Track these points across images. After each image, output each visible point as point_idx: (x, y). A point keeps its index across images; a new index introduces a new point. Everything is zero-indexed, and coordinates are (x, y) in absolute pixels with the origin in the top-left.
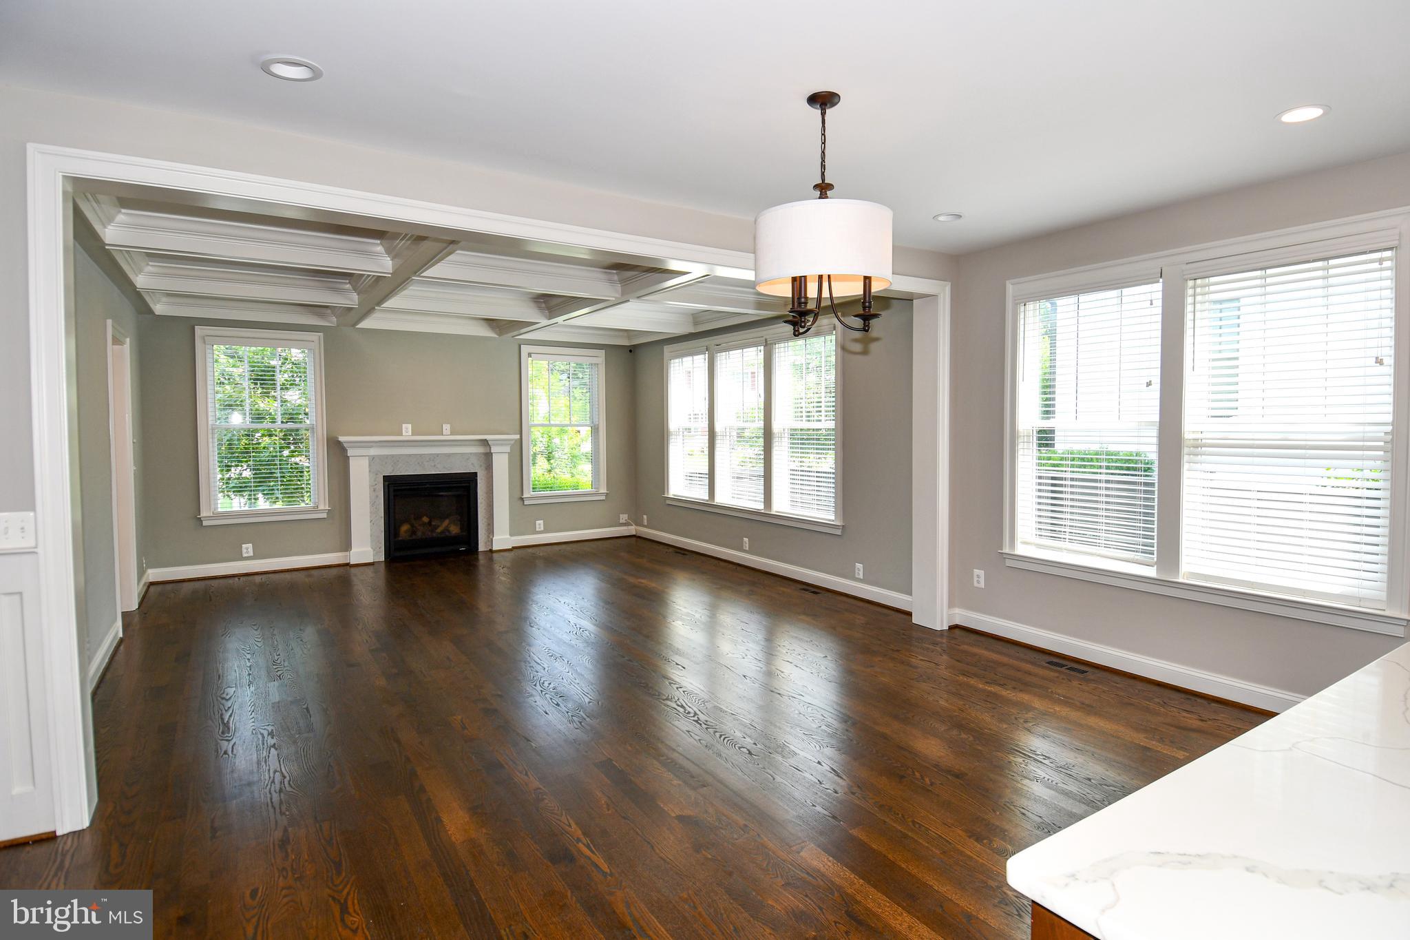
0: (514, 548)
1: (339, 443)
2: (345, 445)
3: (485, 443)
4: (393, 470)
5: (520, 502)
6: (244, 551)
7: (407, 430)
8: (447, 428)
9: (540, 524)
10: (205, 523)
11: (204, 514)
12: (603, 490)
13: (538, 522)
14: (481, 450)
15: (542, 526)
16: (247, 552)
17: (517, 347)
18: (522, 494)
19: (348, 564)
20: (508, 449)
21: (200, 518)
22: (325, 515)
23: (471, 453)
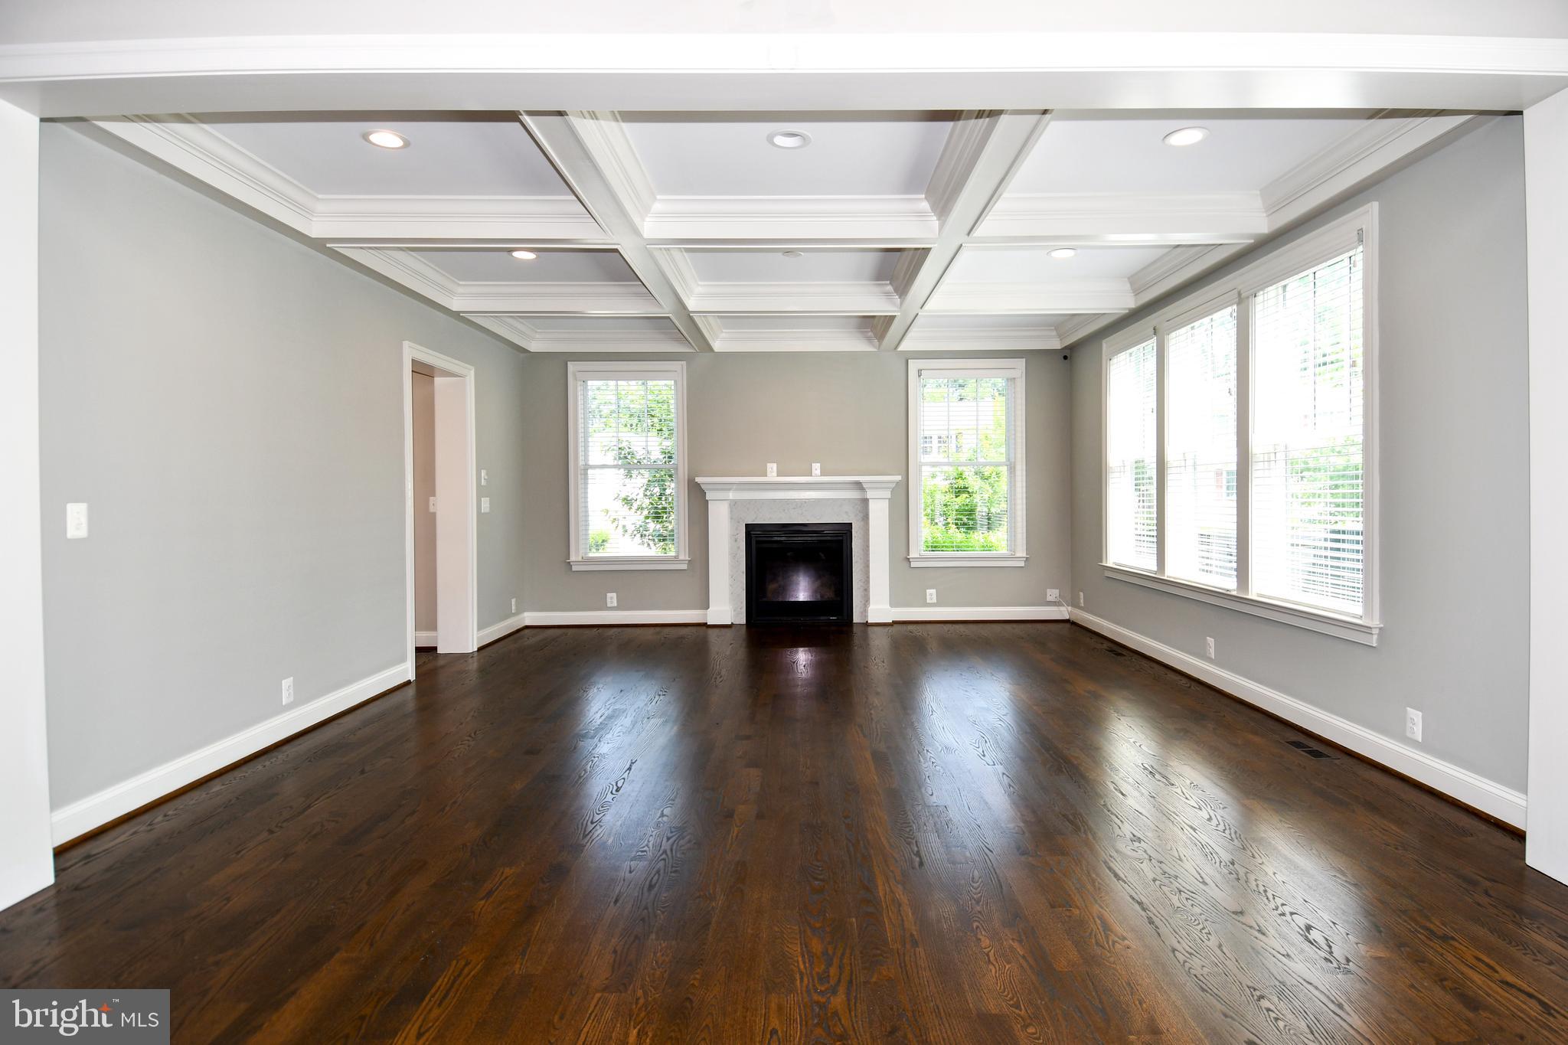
0: (895, 623)
1: (698, 485)
2: (703, 487)
3: (859, 486)
4: (756, 518)
5: (906, 564)
6: (608, 600)
7: (772, 473)
8: (816, 468)
9: (931, 595)
10: (574, 568)
11: (573, 558)
12: (1022, 553)
13: (929, 591)
14: (854, 495)
15: (934, 597)
16: (612, 602)
17: (904, 361)
18: (908, 552)
19: (705, 624)
20: (888, 494)
21: (569, 562)
22: (685, 567)
23: (844, 499)
